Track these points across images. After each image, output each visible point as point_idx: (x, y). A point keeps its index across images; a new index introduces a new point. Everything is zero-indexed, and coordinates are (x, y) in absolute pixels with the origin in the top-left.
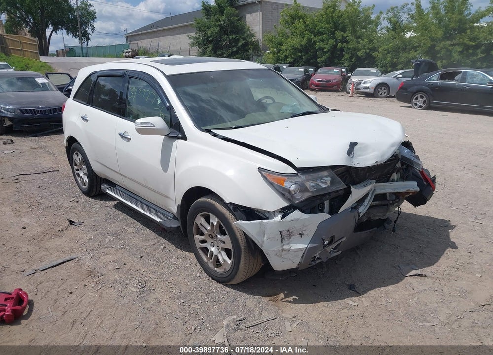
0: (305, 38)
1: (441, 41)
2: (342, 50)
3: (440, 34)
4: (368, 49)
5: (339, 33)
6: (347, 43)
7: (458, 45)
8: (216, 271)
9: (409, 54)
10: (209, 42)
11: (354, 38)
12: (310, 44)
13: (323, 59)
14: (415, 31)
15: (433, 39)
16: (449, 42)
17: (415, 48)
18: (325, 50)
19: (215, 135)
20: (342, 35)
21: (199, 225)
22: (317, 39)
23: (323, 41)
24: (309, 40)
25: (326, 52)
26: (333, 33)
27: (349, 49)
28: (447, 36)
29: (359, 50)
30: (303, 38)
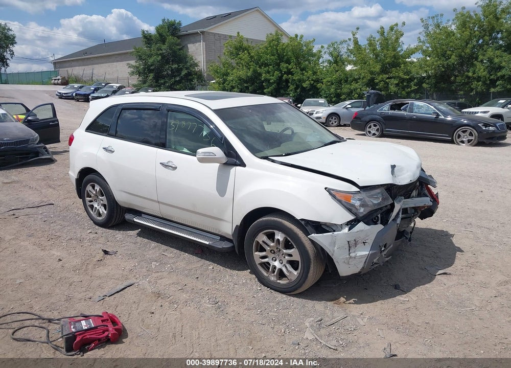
0: (251, 70)
1: (379, 74)
2: (287, 81)
3: (378, 68)
4: (312, 80)
5: (284, 66)
6: (292, 74)
7: (394, 78)
8: (279, 283)
9: (351, 85)
10: (150, 71)
11: (299, 70)
12: (257, 75)
13: (269, 90)
14: (355, 64)
15: (372, 73)
16: (386, 76)
17: (356, 80)
18: (271, 81)
19: (273, 161)
20: (287, 67)
21: (261, 243)
22: (262, 70)
23: (269, 72)
24: (255, 71)
25: (272, 84)
26: (279, 65)
27: (294, 80)
28: (384, 70)
29: (304, 81)
30: (249, 69)
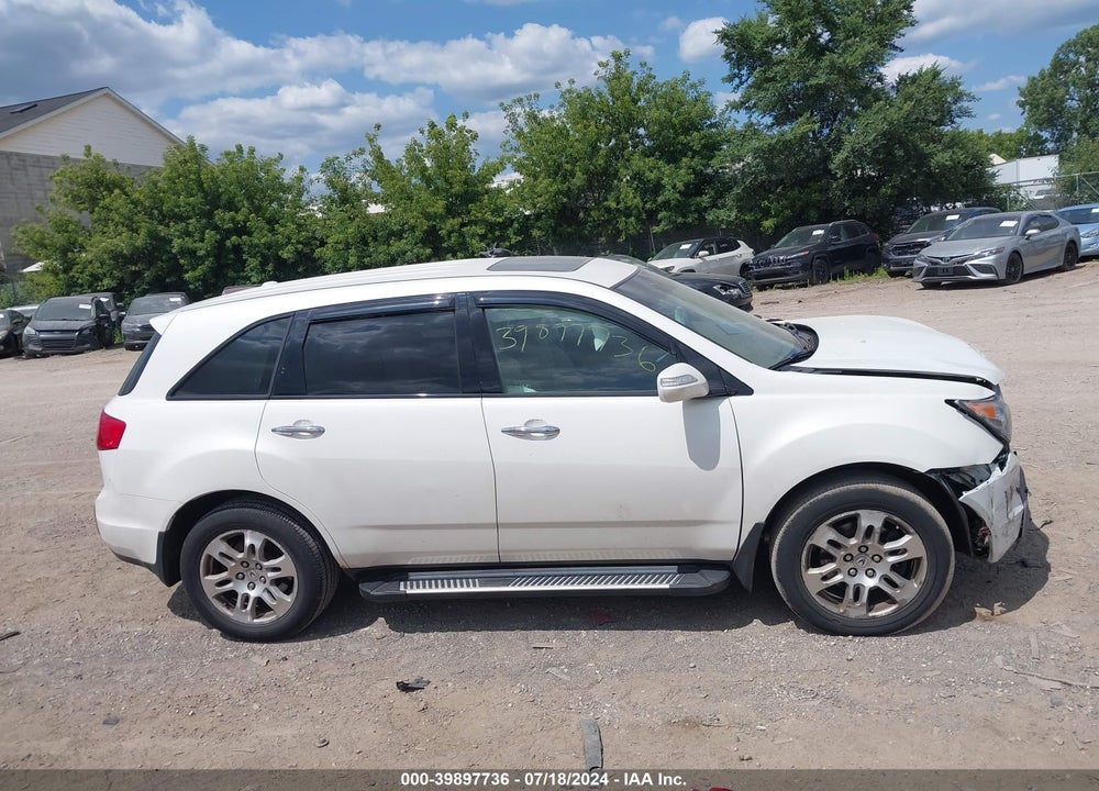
0: (143, 232)
1: (443, 218)
2: (237, 249)
3: (439, 206)
4: (299, 242)
5: (222, 217)
6: (250, 234)
7: (475, 223)
9: (389, 245)
11: (262, 224)
12: (159, 243)
13: (199, 272)
14: (384, 202)
15: (428, 216)
16: (457, 221)
17: (399, 235)
18: (201, 253)
20: (233, 220)
22: (175, 228)
23: (188, 234)
24: (153, 235)
25: (202, 259)
26: (209, 215)
27: (257, 246)
28: (450, 211)
29: (282, 247)
30: (136, 231)
